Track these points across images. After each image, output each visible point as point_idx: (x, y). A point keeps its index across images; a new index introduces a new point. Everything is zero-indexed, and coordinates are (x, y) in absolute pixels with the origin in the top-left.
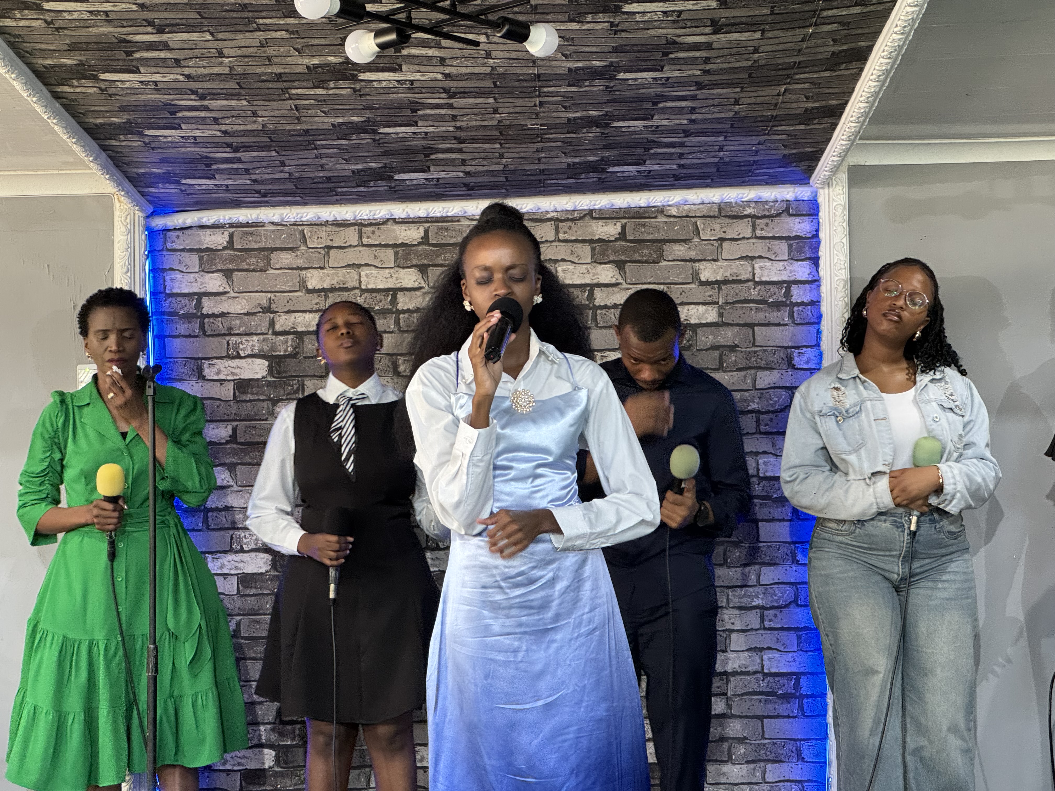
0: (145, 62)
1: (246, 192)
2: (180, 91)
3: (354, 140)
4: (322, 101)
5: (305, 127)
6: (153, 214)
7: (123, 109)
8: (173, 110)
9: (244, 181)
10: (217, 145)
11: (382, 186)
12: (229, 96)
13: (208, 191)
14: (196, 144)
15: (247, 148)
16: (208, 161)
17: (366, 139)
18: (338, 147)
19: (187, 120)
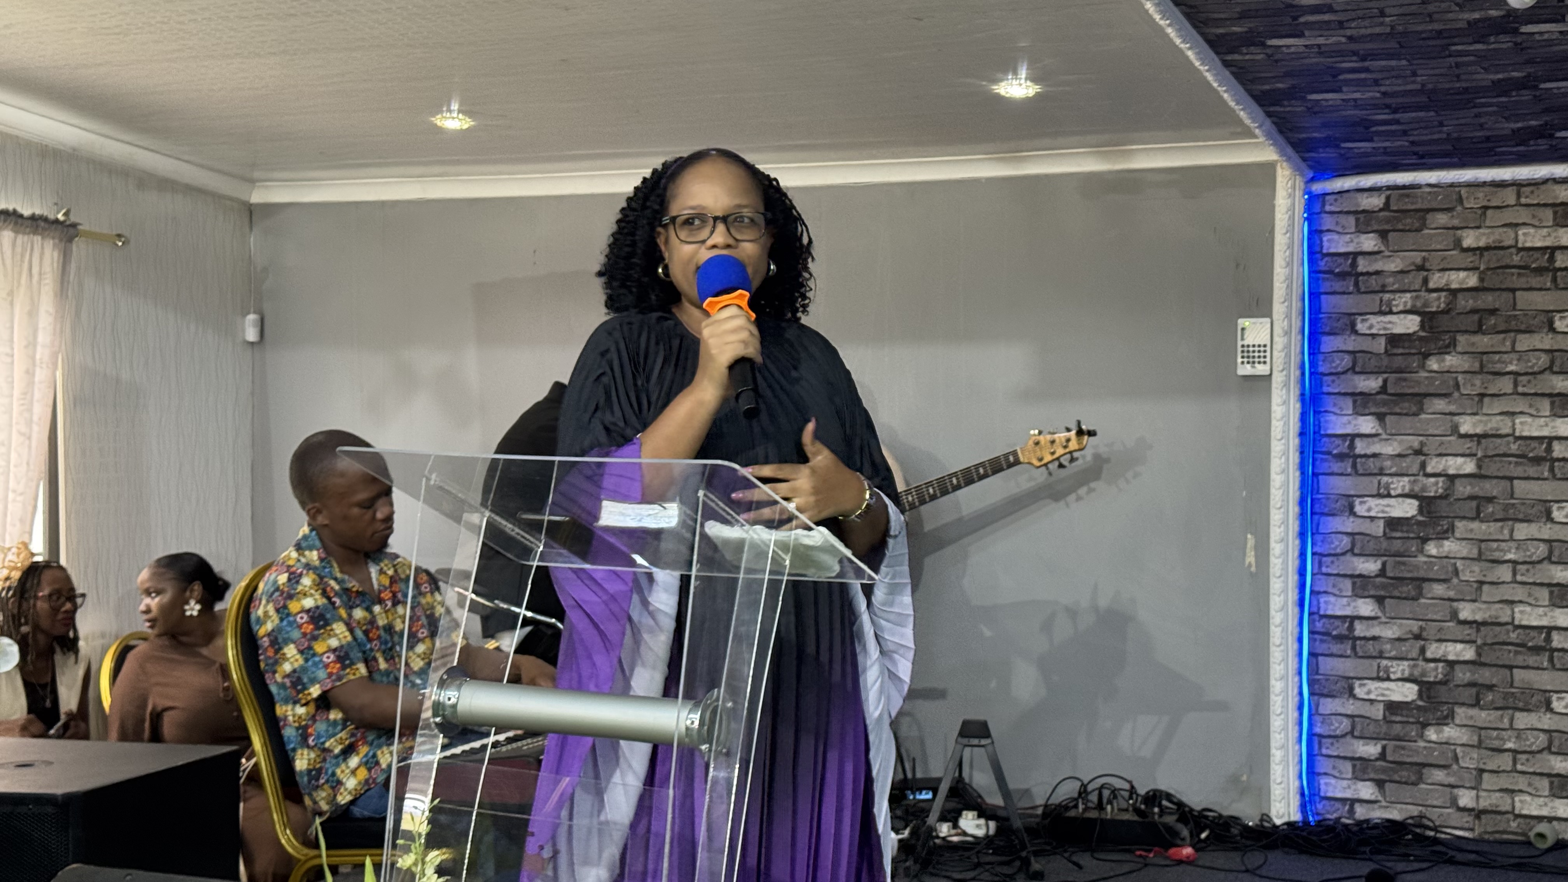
0: (1310, 25)
1: (1405, 154)
2: (1341, 53)
3: (1514, 97)
4: (1481, 57)
5: (1464, 85)
6: (1313, 180)
7: (1288, 74)
8: (1335, 73)
9: (1401, 143)
10: (1376, 107)
11: (1543, 145)
12: (1390, 56)
13: (1366, 155)
14: (1356, 107)
15: (1405, 108)
16: (1366, 124)
17: (1526, 95)
18: (1497, 105)
19: (1347, 82)
